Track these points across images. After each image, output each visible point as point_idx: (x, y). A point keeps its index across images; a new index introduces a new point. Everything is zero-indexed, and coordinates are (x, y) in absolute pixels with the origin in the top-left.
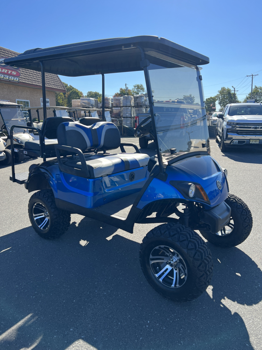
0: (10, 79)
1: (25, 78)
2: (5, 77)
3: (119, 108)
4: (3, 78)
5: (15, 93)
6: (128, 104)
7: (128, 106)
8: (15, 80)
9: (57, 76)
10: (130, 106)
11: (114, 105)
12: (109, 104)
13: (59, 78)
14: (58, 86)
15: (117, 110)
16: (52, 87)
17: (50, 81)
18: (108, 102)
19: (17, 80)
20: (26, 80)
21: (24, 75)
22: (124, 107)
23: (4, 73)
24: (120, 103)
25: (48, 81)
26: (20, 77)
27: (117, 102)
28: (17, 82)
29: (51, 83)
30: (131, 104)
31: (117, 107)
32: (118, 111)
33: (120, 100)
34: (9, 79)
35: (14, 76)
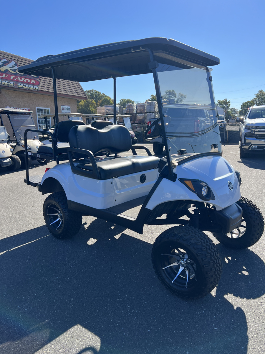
0: (30, 88)
1: (45, 86)
2: (24, 86)
3: (144, 114)
4: (23, 87)
5: (35, 101)
6: (152, 110)
7: (151, 112)
8: (34, 88)
9: (79, 84)
10: (154, 112)
11: (138, 111)
12: (134, 111)
13: (80, 86)
14: (78, 94)
15: (141, 116)
16: (73, 94)
17: (71, 89)
18: (132, 109)
19: (37, 88)
20: (46, 88)
21: (44, 83)
22: (147, 113)
23: (23, 82)
24: (144, 109)
25: (69, 88)
26: (40, 85)
27: (141, 108)
28: (37, 91)
29: (72, 91)
30: (154, 110)
31: (141, 113)
32: (142, 118)
33: (144, 106)
34: (28, 88)
35: (33, 85)
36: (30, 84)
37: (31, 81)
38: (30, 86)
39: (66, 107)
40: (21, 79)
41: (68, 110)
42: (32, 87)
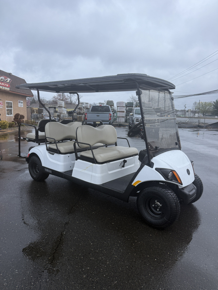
19: (9, 89)
28: (9, 91)
35: (7, 87)
36: (6, 86)
37: (6, 85)
38: (5, 88)
39: (21, 101)
40: (1, 84)
41: (22, 103)
42: (7, 88)
